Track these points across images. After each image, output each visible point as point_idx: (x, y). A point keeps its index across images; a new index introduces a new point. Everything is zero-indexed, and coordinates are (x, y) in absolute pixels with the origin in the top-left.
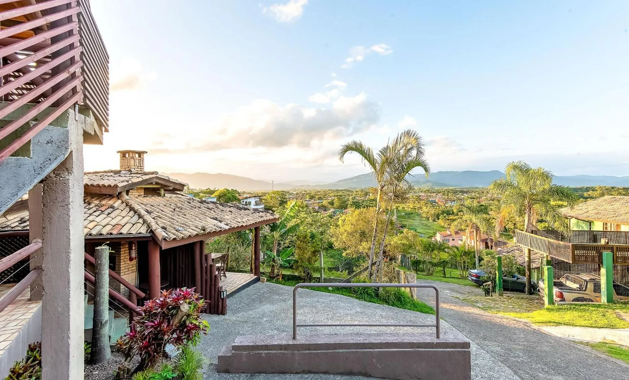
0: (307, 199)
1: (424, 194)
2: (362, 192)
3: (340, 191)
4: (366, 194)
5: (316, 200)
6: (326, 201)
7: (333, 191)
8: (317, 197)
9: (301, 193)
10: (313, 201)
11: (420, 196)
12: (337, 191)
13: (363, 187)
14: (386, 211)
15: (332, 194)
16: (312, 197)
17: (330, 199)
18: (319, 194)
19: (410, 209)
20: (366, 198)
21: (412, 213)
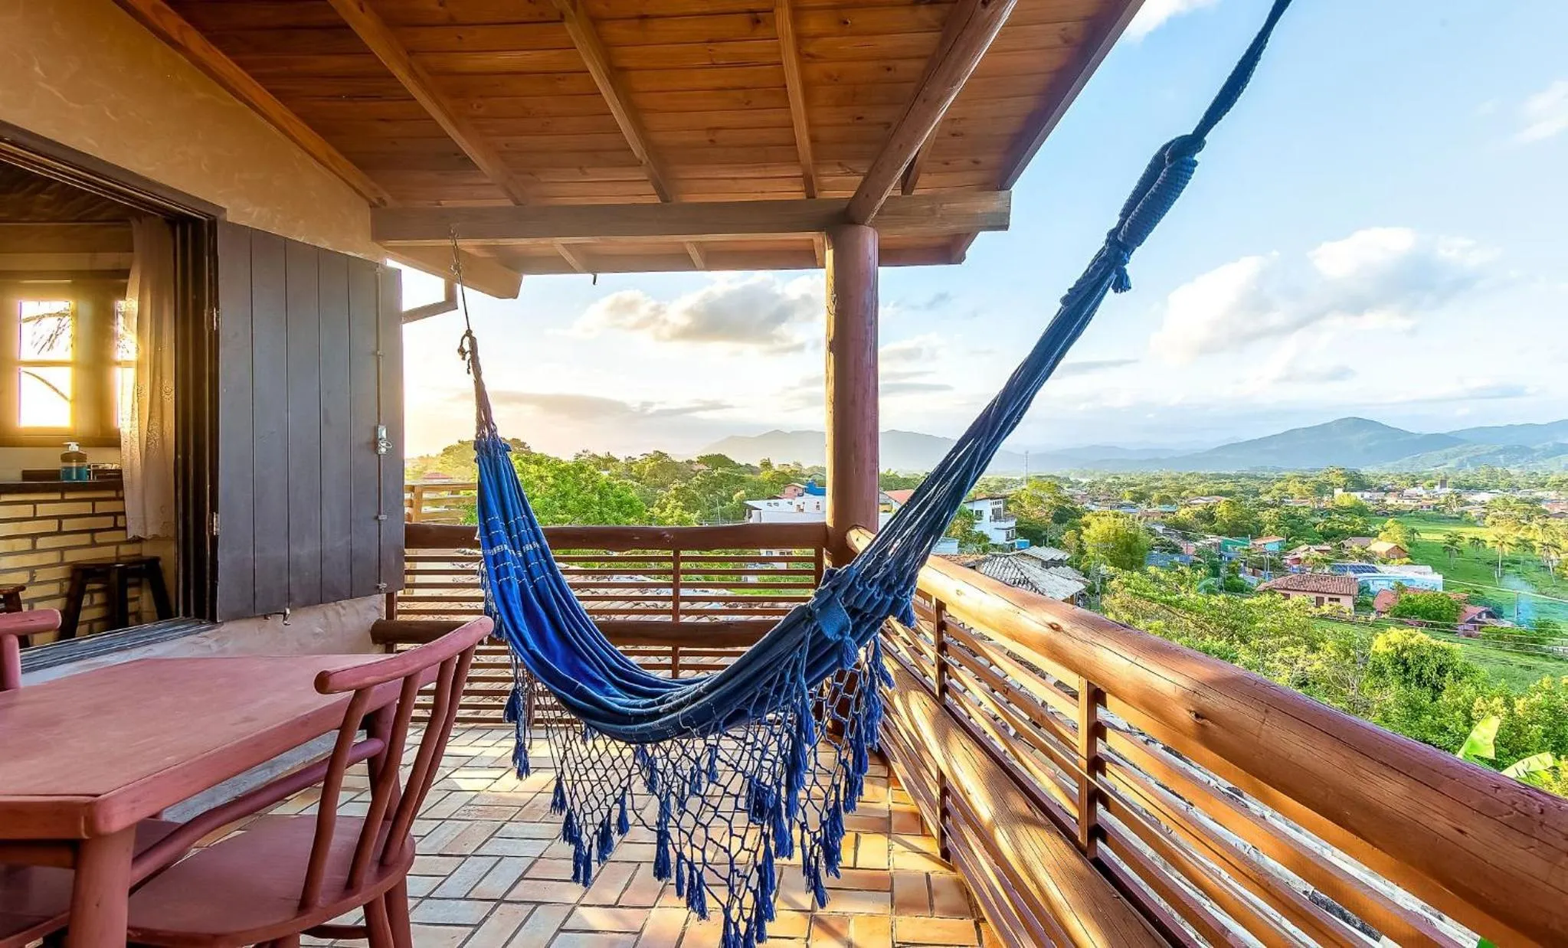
0: (1127, 501)
1: (1553, 495)
2: (1304, 483)
3: (1228, 477)
4: (1321, 489)
5: (1153, 504)
6: (1188, 509)
7: (1204, 479)
8: (1156, 496)
9: (1102, 482)
10: (1143, 506)
11: (1539, 500)
12: (1218, 477)
13: (1305, 467)
14: (1407, 549)
15: (1200, 487)
16: (1140, 497)
17: (1200, 505)
18: (1159, 484)
19: (1506, 548)
20: (1320, 501)
21: (1518, 563)
